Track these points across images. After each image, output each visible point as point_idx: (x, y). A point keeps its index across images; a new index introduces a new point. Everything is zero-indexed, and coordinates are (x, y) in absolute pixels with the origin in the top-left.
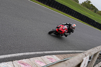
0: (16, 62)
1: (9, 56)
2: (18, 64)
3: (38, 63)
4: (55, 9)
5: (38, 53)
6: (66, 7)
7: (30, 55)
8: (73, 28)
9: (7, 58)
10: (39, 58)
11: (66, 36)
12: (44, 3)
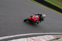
0: (29, 38)
1: (25, 35)
2: (30, 39)
3: (41, 39)
4: (51, 9)
5: (41, 33)
6: (58, 7)
7: (37, 35)
8: (43, 17)
9: (24, 36)
10: (42, 36)
11: (38, 23)
12: (45, 5)
